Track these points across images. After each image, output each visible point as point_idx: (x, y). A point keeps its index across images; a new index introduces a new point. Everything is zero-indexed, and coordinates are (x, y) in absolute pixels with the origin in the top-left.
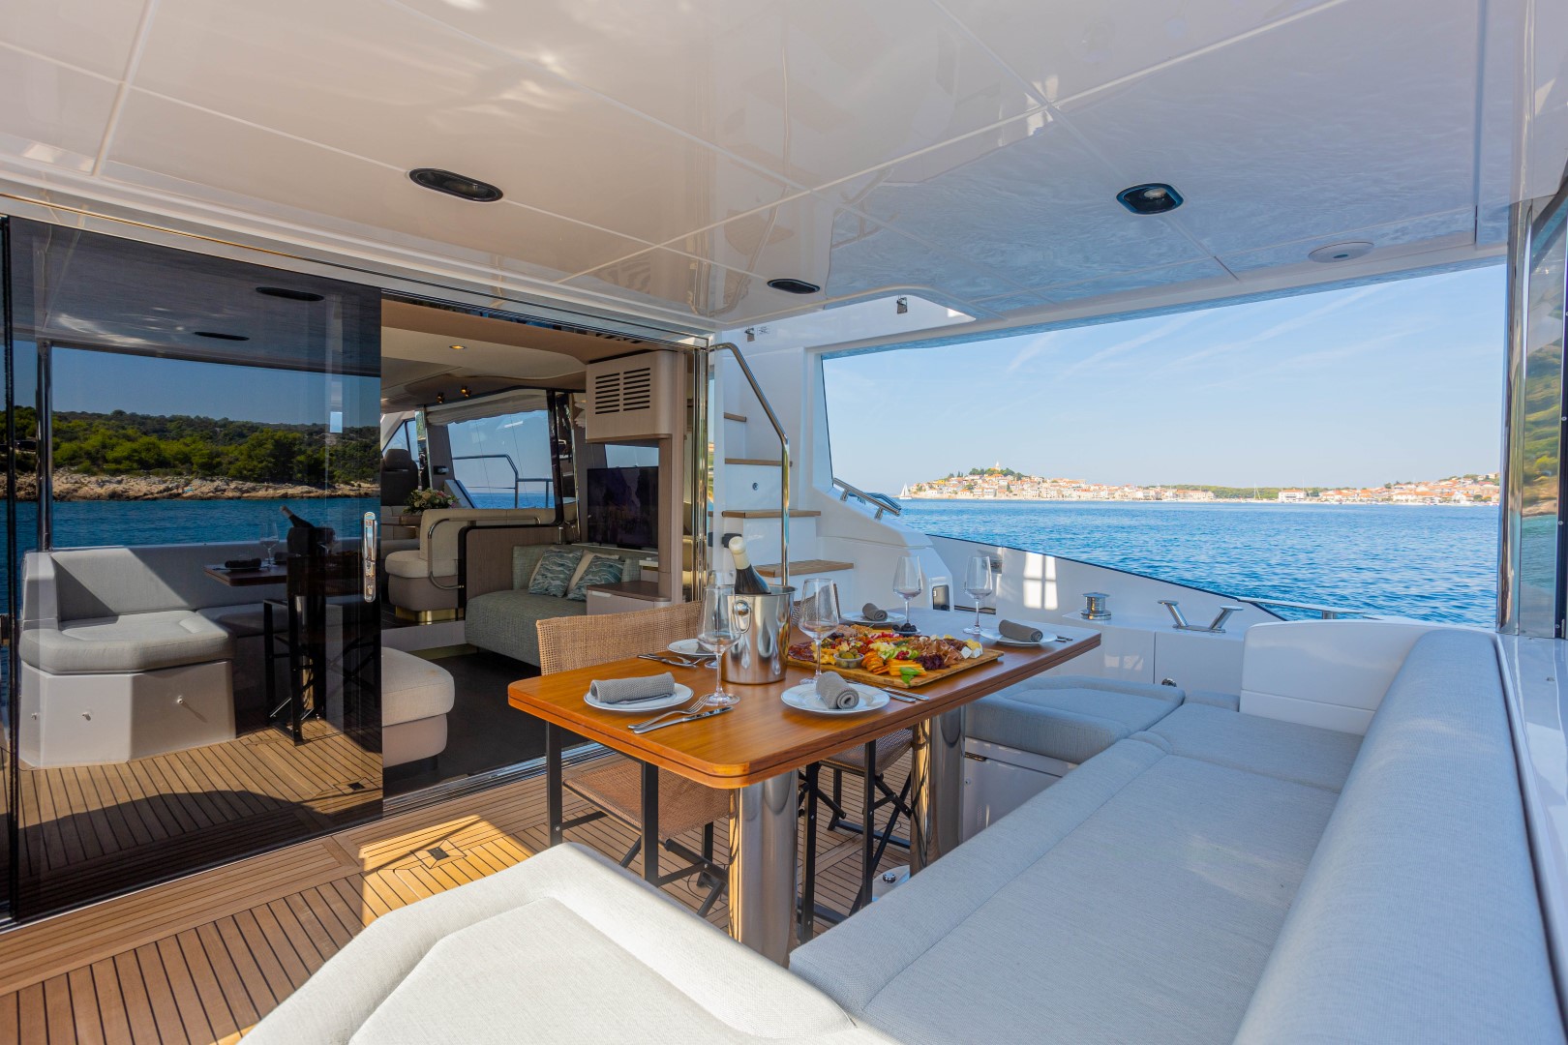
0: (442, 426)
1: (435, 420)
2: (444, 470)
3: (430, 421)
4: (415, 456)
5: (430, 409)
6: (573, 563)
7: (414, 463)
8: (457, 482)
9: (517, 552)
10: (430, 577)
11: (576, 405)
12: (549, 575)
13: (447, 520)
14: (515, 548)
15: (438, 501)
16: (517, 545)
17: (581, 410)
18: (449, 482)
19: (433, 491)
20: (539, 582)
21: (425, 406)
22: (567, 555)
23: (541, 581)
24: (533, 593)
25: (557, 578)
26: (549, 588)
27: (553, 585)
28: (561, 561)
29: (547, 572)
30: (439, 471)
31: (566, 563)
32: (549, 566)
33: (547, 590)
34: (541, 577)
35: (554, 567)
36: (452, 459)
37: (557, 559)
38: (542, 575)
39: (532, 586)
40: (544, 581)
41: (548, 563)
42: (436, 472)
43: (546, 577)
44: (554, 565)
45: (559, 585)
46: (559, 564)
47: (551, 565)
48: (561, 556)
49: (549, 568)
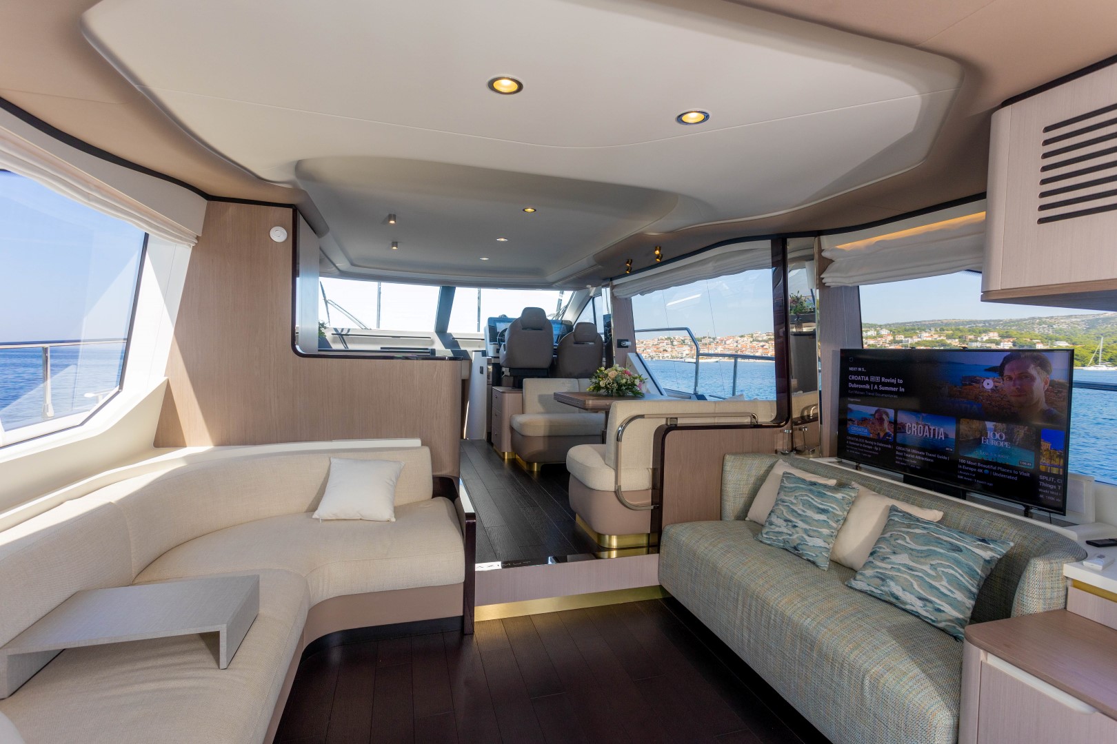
0: (626, 299)
1: (620, 293)
2: (628, 343)
3: (616, 294)
4: (600, 329)
5: (616, 282)
6: (843, 509)
7: (599, 335)
8: (638, 355)
9: (730, 463)
10: (617, 492)
11: (824, 254)
12: (800, 524)
13: (642, 416)
14: (727, 457)
15: (624, 381)
16: (729, 454)
17: (831, 261)
18: (632, 356)
19: (619, 369)
20: (780, 530)
21: (612, 279)
22: (831, 494)
23: (785, 530)
24: (766, 544)
25: (816, 534)
26: (800, 547)
27: (810, 544)
28: (822, 504)
29: (796, 517)
30: (623, 344)
31: (830, 509)
32: (799, 508)
33: (795, 548)
34: (785, 524)
35: (809, 513)
36: (634, 331)
37: (813, 499)
38: (787, 520)
39: (767, 533)
40: (790, 533)
41: (795, 501)
42: (620, 345)
43: (795, 526)
44: (808, 509)
45: (820, 547)
46: (819, 508)
47: (801, 507)
48: (819, 492)
49: (800, 512)
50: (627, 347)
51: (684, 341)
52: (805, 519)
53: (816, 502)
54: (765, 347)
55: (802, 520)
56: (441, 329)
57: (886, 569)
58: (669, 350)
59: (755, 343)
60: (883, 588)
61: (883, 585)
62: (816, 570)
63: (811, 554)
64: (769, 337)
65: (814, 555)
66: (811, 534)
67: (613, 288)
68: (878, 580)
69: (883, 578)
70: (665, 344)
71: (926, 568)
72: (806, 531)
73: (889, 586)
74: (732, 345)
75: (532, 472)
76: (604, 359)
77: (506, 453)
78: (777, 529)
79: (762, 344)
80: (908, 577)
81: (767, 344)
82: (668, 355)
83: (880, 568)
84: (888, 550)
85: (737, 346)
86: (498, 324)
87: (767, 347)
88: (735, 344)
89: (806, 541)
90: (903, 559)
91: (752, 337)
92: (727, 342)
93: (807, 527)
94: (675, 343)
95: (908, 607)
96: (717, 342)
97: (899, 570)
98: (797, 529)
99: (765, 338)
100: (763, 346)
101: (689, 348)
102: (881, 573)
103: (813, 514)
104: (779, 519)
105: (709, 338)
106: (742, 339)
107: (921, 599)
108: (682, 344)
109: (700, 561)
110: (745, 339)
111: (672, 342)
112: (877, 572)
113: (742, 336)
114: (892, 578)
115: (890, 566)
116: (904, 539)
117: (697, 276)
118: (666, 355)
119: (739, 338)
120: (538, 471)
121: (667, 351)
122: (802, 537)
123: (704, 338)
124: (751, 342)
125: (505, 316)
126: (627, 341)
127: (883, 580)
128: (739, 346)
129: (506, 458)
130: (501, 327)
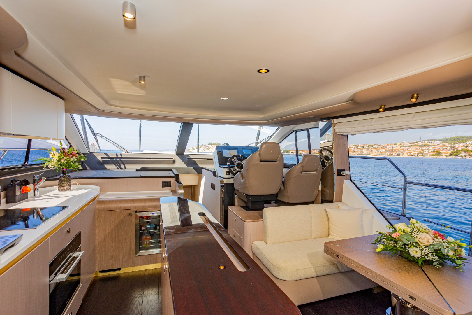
42: (339, 173)
51: (363, 147)
54: (409, 150)
56: (180, 153)
58: (356, 151)
59: (403, 148)
64: (411, 145)
70: (353, 148)
74: (390, 149)
79: (407, 148)
81: (410, 148)
82: (356, 153)
85: (393, 149)
86: (224, 151)
87: (411, 150)
88: (392, 148)
91: (401, 145)
92: (387, 147)
94: (359, 148)
96: (382, 147)
99: (409, 145)
100: (408, 149)
101: (367, 150)
105: (377, 145)
106: (395, 146)
108: (362, 148)
110: (397, 145)
111: (357, 147)
113: (395, 144)
118: (354, 153)
119: (394, 145)
121: (355, 151)
123: (374, 145)
124: (401, 147)
125: (227, 144)
128: (394, 149)
130: (227, 153)
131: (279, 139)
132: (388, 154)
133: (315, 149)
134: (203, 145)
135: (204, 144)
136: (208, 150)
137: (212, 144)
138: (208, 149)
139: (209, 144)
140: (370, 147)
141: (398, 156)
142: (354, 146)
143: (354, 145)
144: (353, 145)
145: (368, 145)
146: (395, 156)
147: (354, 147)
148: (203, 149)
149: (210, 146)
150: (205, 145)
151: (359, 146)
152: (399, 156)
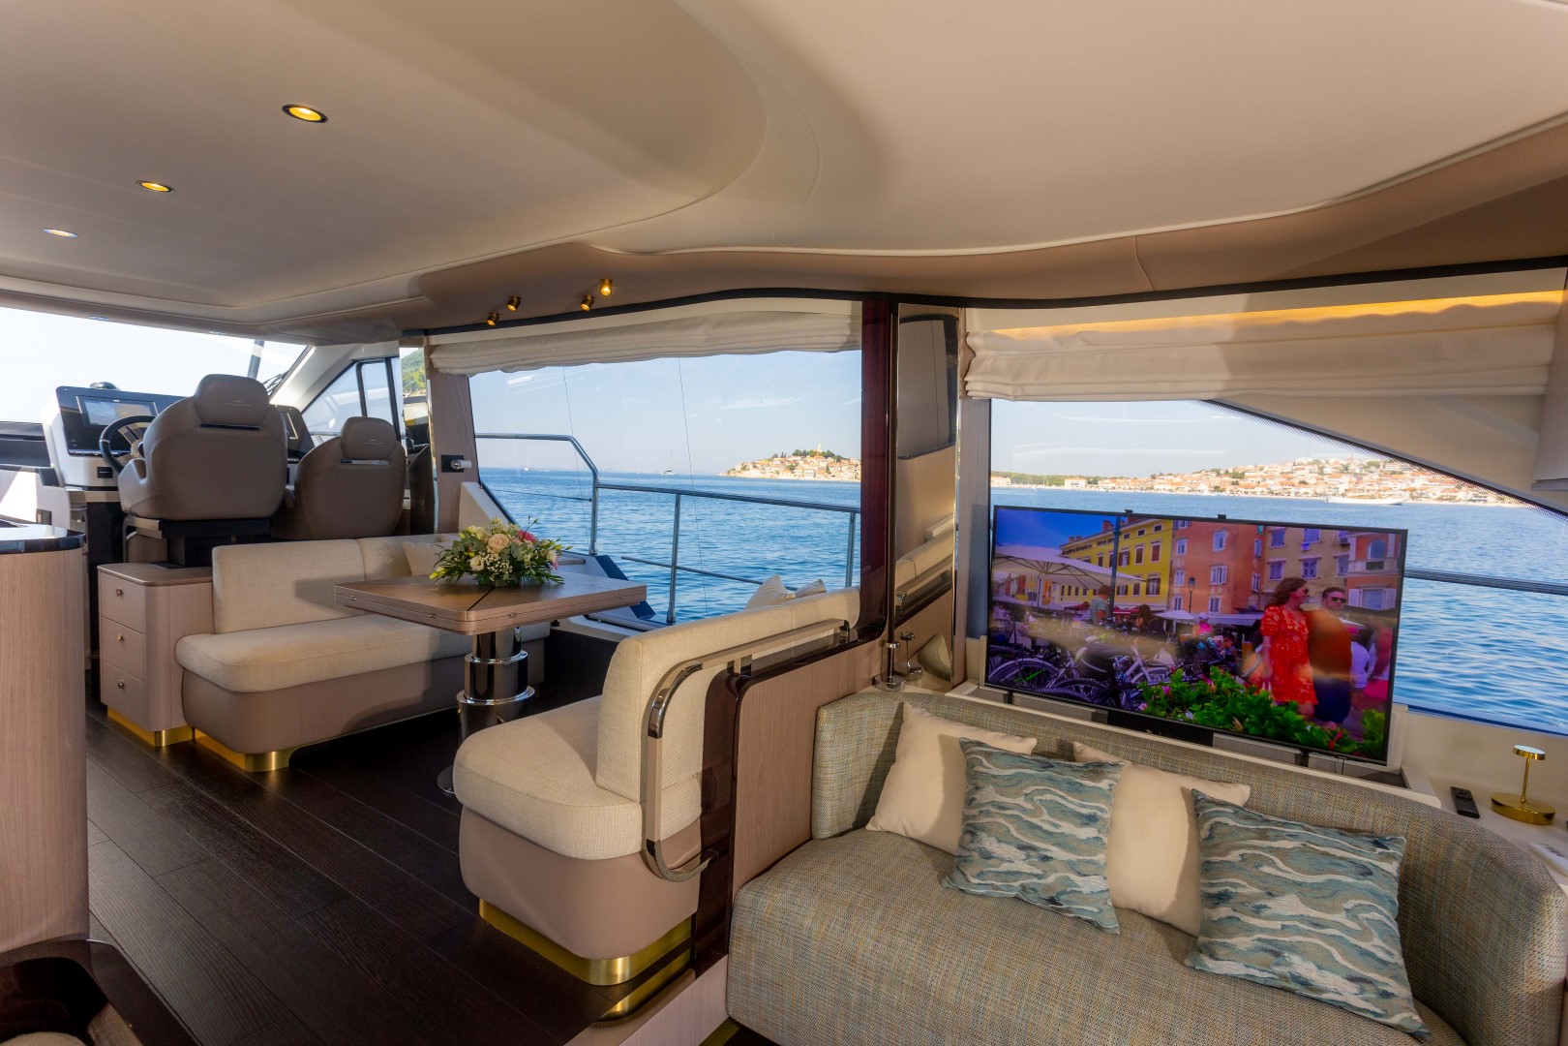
0: (460, 375)
2: (465, 464)
3: (437, 363)
5: (435, 340)
8: (482, 484)
9: (831, 725)
10: (644, 853)
11: (970, 341)
12: (1056, 852)
13: (698, 666)
14: (824, 714)
15: (529, 555)
16: (824, 706)
17: (973, 354)
18: (471, 487)
20: (1013, 867)
21: (427, 332)
22: (1092, 784)
23: (1026, 868)
24: (975, 895)
25: (1092, 868)
26: (1063, 898)
27: (1086, 890)
28: (1084, 806)
29: (1042, 839)
30: (454, 464)
31: (1099, 813)
32: (1044, 821)
33: (1052, 900)
34: (1022, 854)
35: (1067, 828)
36: (475, 437)
37: (1063, 798)
38: (1023, 847)
39: (979, 875)
40: (1039, 872)
41: (1029, 806)
42: (447, 465)
43: (1046, 859)
44: (1063, 820)
45: (1102, 891)
46: (1081, 815)
47: (1046, 817)
48: (1070, 783)
49: (1046, 827)
50: (462, 470)
51: (1346, 467)
52: (1063, 842)
53: (1072, 802)
55: (1057, 844)
57: (1274, 931)
58: (1313, 481)
60: (1276, 969)
61: (1277, 964)
62: (1101, 937)
63: (1089, 910)
65: (1096, 910)
66: (1083, 869)
67: (430, 350)
68: (1267, 955)
69: (1276, 952)
70: (1304, 472)
71: (1340, 917)
72: (1071, 866)
73: (1289, 964)
75: (263, 775)
76: (407, 493)
77: (164, 732)
78: (1005, 867)
80: (1319, 942)
82: (1310, 490)
83: (1262, 930)
84: (1255, 890)
86: (94, 405)
89: (1076, 886)
90: (1288, 905)
93: (1073, 857)
94: (1327, 470)
95: (1325, 996)
97: (1299, 931)
98: (1052, 863)
101: (1356, 479)
102: (1269, 942)
103: (1075, 828)
104: (1004, 846)
107: (1353, 979)
108: (1341, 472)
109: (871, 974)
111: (1321, 468)
112: (1259, 940)
114: (1293, 948)
115: (1277, 925)
116: (1273, 864)
117: (664, 349)
118: (1303, 490)
120: (280, 771)
121: (1307, 484)
122: (1068, 878)
126: (462, 458)
127: (1277, 954)
129: (164, 744)
130: (109, 412)
131: (312, 383)
132: (1439, 494)
133: (1161, 474)
134: (776, 456)
135: (779, 455)
136: (789, 473)
137: (805, 454)
138: (792, 469)
139: (797, 454)
140: (1373, 468)
141: (1477, 504)
142: (1310, 464)
143: (1311, 460)
144: (1305, 462)
145: (1365, 464)
146: (1464, 503)
147: (1308, 467)
148: (774, 470)
149: (799, 458)
150: (782, 457)
151: (1327, 462)
152: (1481, 504)
